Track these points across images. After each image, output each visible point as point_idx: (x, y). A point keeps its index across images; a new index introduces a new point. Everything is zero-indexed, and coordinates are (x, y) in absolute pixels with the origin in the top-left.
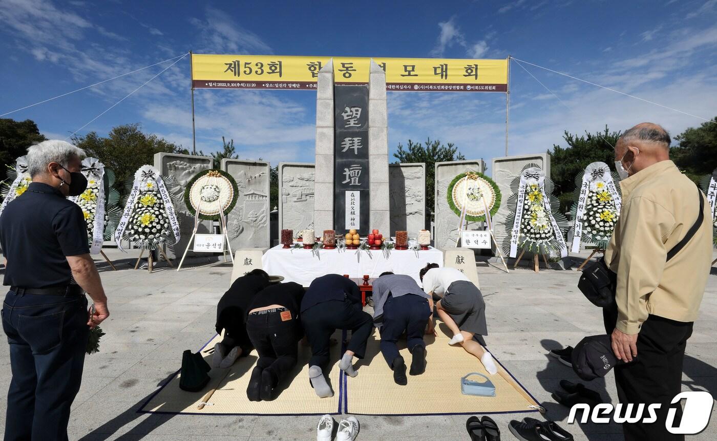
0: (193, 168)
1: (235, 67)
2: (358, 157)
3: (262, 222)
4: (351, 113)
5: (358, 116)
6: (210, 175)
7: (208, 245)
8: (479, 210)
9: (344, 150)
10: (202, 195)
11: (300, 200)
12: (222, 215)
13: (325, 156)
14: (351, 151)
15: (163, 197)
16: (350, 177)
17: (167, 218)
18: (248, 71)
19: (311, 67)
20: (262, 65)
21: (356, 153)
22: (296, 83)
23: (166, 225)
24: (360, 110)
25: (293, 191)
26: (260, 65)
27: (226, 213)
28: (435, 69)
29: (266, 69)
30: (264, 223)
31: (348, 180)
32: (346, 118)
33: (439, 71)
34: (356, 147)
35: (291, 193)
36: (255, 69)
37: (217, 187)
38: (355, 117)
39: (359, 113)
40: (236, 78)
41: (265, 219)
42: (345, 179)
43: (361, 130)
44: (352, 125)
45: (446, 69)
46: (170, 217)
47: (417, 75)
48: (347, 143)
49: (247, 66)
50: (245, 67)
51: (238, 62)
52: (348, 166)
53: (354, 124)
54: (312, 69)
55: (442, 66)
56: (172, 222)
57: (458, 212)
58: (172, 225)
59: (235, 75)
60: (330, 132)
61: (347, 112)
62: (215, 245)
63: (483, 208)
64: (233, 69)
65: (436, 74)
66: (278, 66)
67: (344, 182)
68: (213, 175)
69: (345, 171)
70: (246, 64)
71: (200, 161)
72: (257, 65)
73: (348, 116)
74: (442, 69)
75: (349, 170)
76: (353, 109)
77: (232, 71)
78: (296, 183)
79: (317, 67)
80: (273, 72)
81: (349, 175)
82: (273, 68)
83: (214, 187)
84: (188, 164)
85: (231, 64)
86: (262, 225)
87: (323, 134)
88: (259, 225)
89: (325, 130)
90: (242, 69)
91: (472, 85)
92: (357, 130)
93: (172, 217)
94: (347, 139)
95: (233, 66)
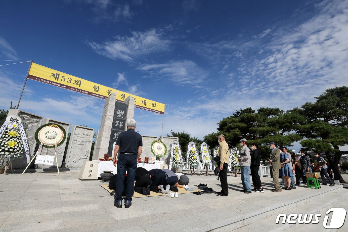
0: (32, 120)
1: (56, 76)
2: (120, 129)
3: (60, 153)
4: (120, 112)
5: (123, 114)
6: (53, 126)
7: (45, 161)
8: (160, 153)
9: (116, 126)
10: (47, 135)
11: (81, 144)
12: (56, 146)
13: (109, 127)
14: (118, 126)
15: (21, 133)
16: (116, 137)
17: (23, 145)
18: (63, 80)
19: (95, 87)
20: (71, 80)
21: (120, 128)
22: (87, 91)
23: (22, 148)
24: (124, 112)
25: (78, 139)
26: (70, 79)
27: (58, 145)
28: (142, 101)
29: (73, 82)
30: (61, 153)
31: (115, 138)
32: (118, 114)
33: (143, 102)
34: (120, 125)
35: (77, 140)
36: (67, 80)
37: (55, 132)
38: (122, 114)
39: (123, 113)
40: (56, 81)
41: (62, 151)
42: (114, 137)
43: (123, 119)
44: (120, 117)
45: (146, 102)
46: (24, 144)
47: (136, 102)
48: (117, 123)
49: (63, 77)
50: (62, 78)
51: (59, 75)
52: (116, 132)
53: (121, 116)
54: (95, 88)
55: (145, 101)
56: (25, 147)
57: (154, 154)
58: (25, 148)
59: (56, 79)
60: (112, 118)
61: (119, 111)
62: (48, 161)
63: (162, 153)
64: (55, 77)
65: (142, 103)
66: (79, 83)
67: (114, 138)
68: (54, 126)
69: (115, 134)
70: (63, 76)
71: (37, 118)
72: (69, 79)
73: (119, 113)
74: (145, 102)
75: (116, 134)
76: (121, 111)
77: (54, 77)
78: (81, 135)
79: (97, 88)
80: (76, 84)
81: (116, 136)
82: (76, 82)
83: (54, 132)
84: (30, 118)
85: (54, 74)
86: (60, 154)
87: (109, 118)
88: (58, 154)
89: (110, 117)
90: (60, 78)
91: (153, 110)
92: (122, 119)
93: (26, 144)
94: (117, 122)
95: (55, 75)
